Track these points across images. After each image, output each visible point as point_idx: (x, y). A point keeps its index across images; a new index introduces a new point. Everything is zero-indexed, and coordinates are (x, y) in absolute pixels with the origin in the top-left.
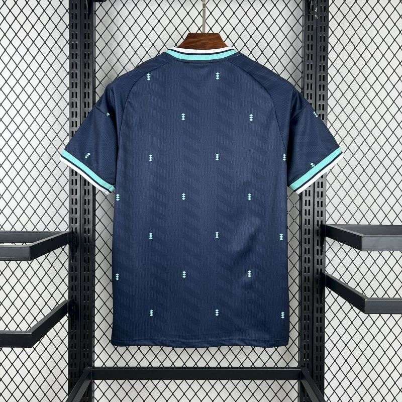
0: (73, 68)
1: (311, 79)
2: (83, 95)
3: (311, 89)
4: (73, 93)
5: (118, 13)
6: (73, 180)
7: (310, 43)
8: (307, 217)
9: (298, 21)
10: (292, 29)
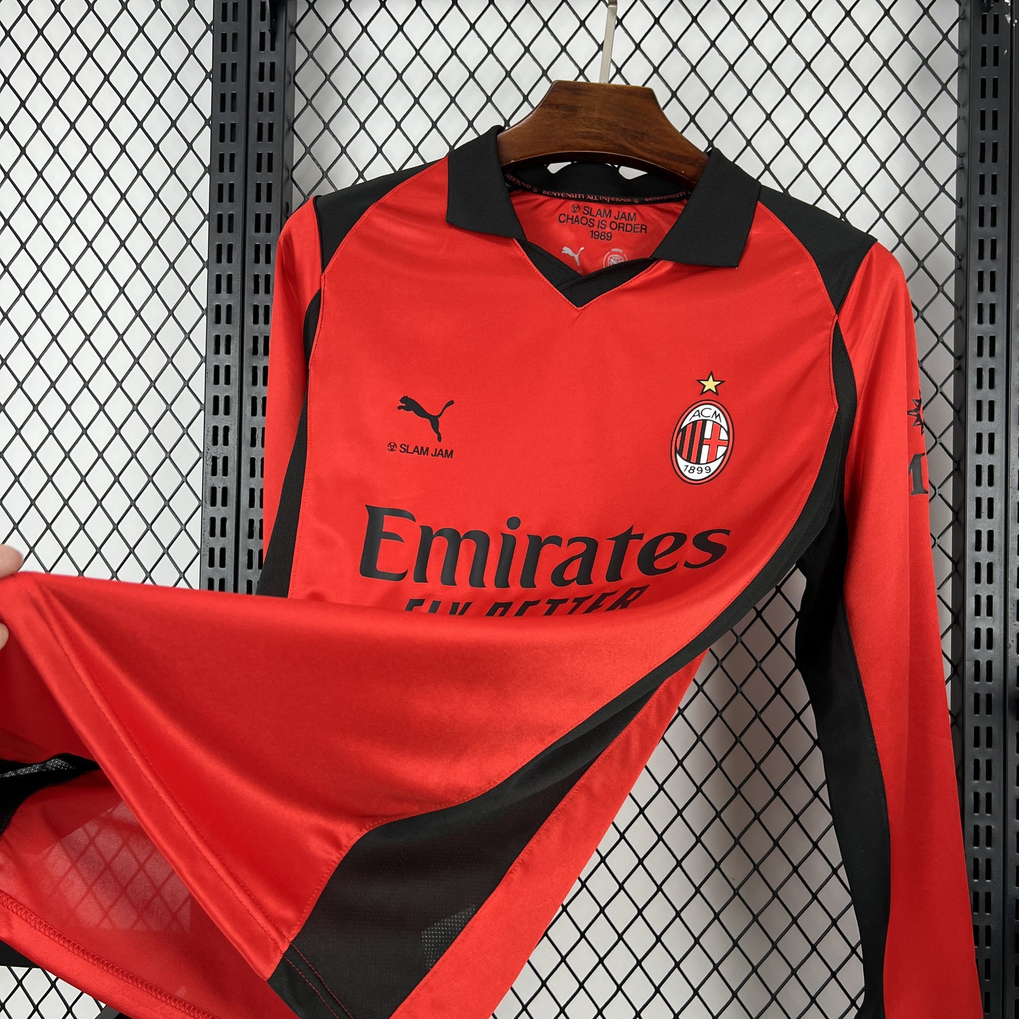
0: (220, 200)
1: (994, 224)
2: (249, 285)
3: (993, 256)
4: (219, 277)
5: (364, 29)
6: (212, 551)
7: (989, 105)
8: (983, 687)
9: (945, 36)
10: (925, 61)
